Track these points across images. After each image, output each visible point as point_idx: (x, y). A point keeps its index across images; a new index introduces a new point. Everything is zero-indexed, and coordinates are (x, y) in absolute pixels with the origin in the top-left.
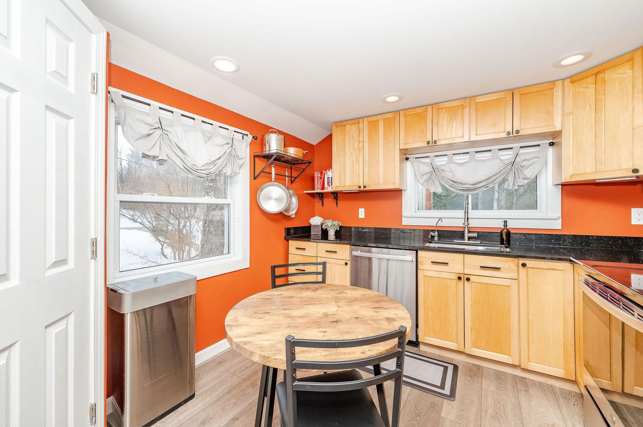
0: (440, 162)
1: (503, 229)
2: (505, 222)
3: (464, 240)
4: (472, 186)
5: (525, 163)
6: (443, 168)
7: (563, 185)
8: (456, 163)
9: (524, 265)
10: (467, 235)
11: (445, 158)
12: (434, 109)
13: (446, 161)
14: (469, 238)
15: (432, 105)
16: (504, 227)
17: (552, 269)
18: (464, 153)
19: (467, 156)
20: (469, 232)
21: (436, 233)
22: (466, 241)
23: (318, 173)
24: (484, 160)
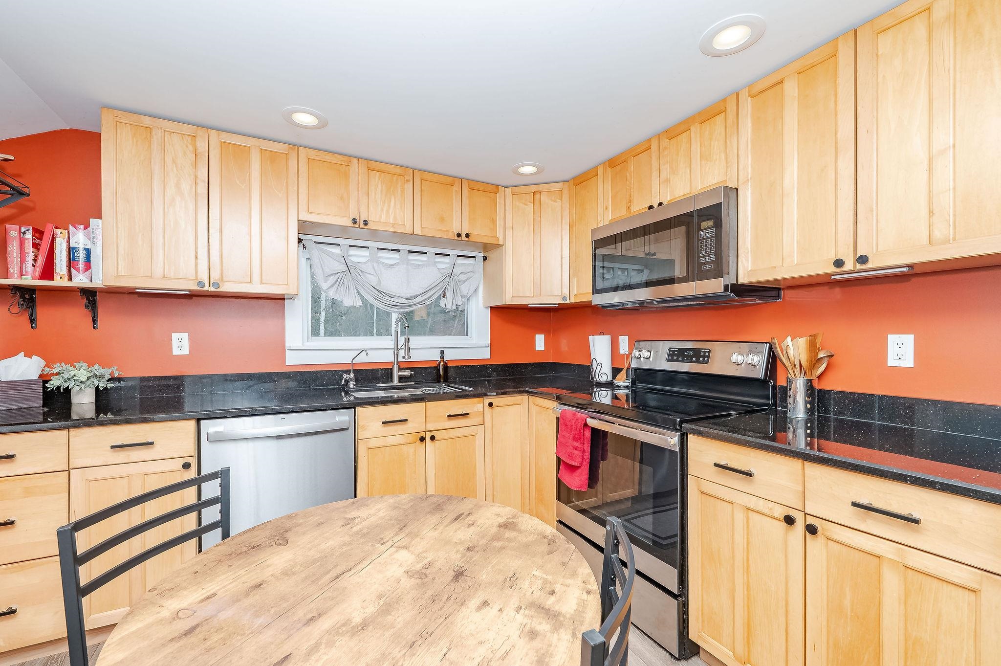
0: (358, 257)
1: (440, 362)
2: (442, 352)
3: (392, 381)
4: (406, 301)
5: (462, 277)
6: (364, 268)
7: (491, 308)
8: (382, 263)
9: (491, 405)
10: (396, 374)
11: (366, 253)
12: (362, 166)
13: (367, 257)
14: (401, 379)
15: (359, 158)
16: (441, 358)
17: (513, 405)
18: (393, 250)
19: (396, 255)
20: (401, 369)
21: (352, 375)
22: (396, 382)
23: (23, 230)
24: (419, 265)
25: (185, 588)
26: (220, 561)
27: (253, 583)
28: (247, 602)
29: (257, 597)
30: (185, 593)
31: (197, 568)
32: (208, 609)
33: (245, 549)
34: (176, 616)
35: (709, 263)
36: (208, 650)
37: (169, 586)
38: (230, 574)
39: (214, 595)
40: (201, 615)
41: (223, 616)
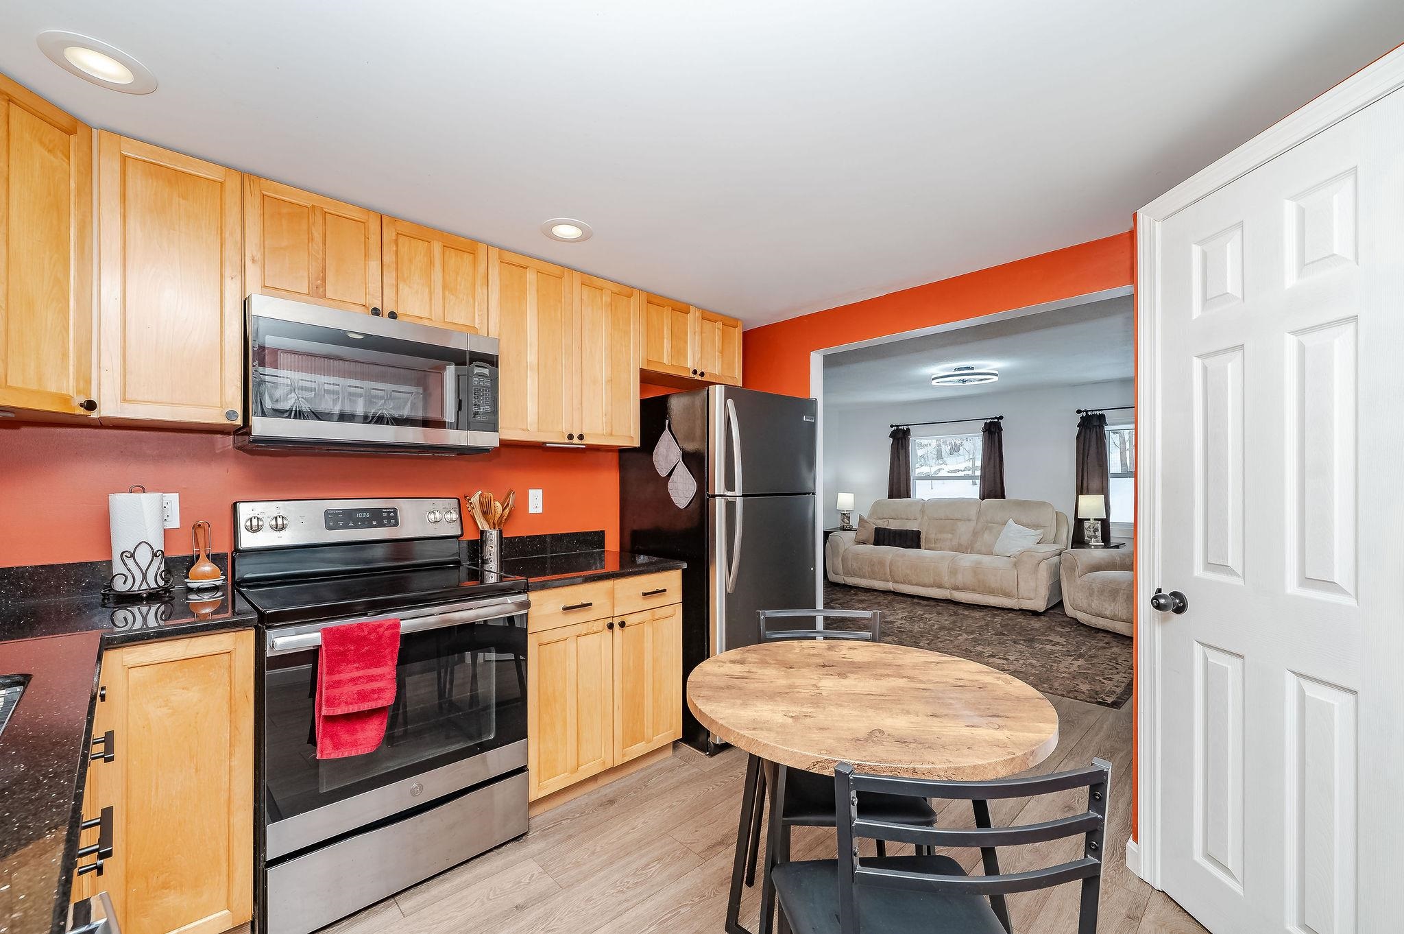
25: (985, 741)
26: (943, 747)
27: (935, 719)
28: (951, 712)
29: (941, 711)
30: (987, 738)
31: (966, 751)
32: (977, 720)
33: (912, 745)
34: (1000, 727)
35: (485, 413)
36: (990, 705)
37: (996, 749)
38: (945, 733)
39: (967, 726)
40: (984, 721)
41: (972, 713)
